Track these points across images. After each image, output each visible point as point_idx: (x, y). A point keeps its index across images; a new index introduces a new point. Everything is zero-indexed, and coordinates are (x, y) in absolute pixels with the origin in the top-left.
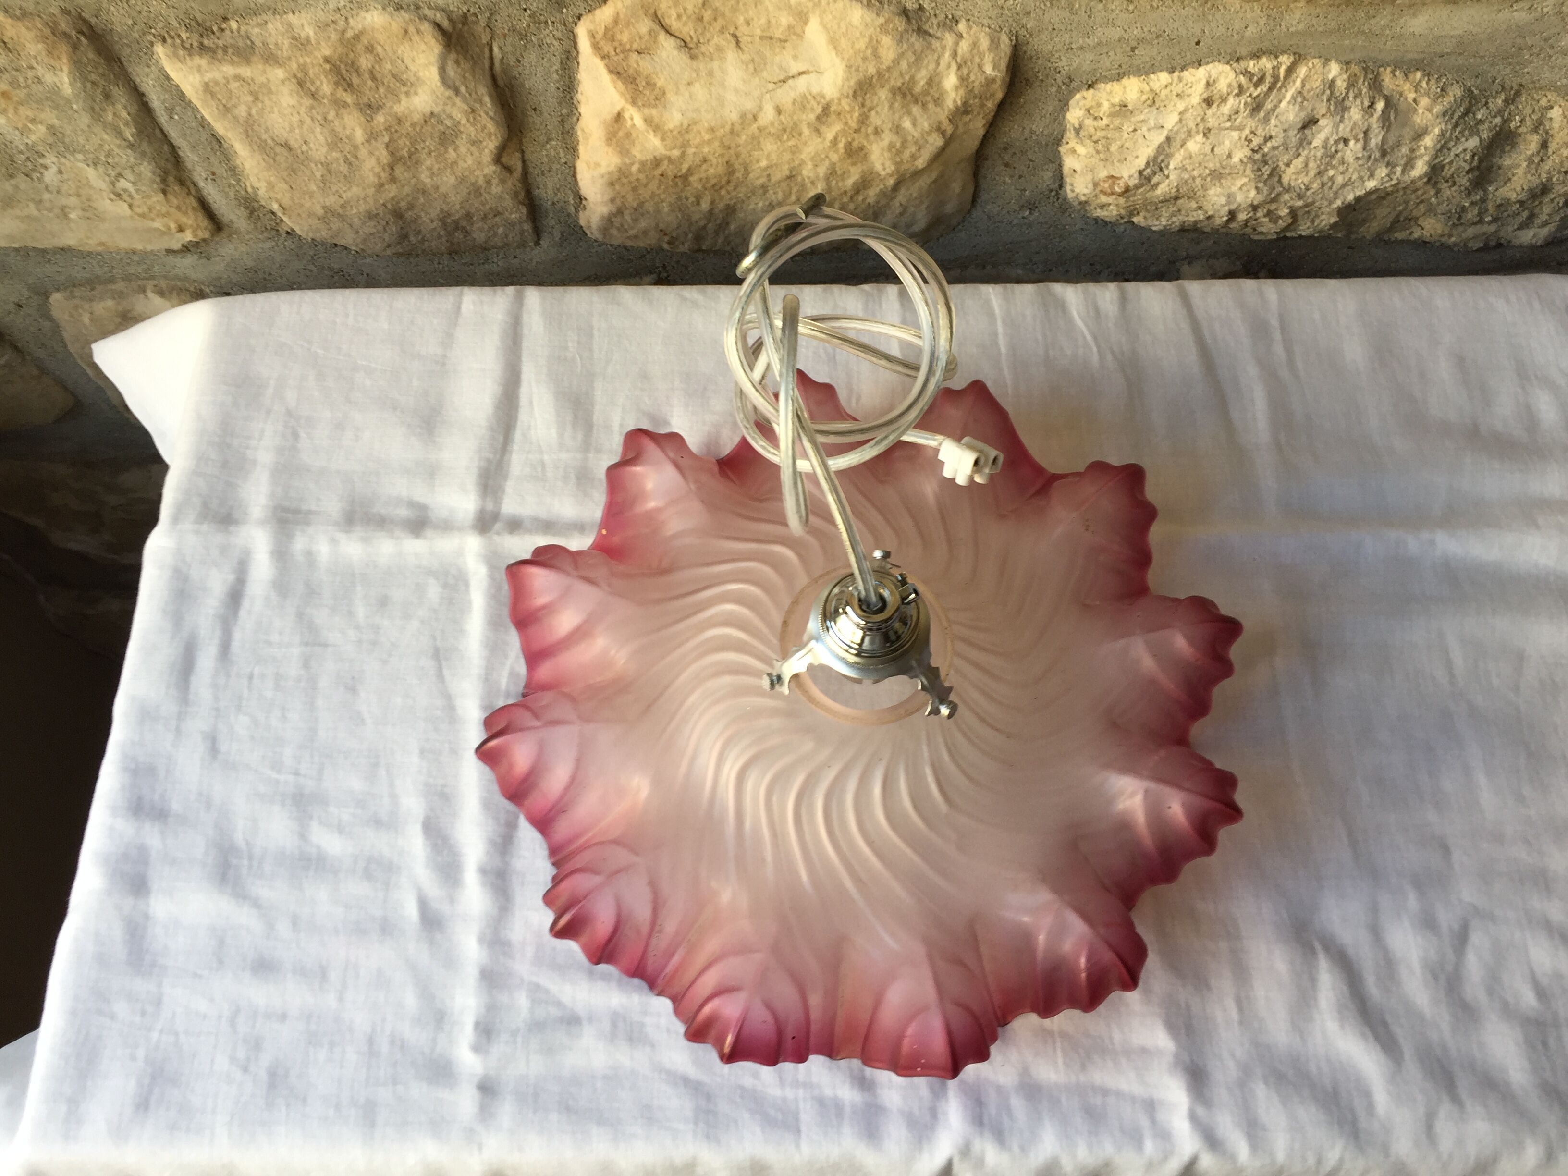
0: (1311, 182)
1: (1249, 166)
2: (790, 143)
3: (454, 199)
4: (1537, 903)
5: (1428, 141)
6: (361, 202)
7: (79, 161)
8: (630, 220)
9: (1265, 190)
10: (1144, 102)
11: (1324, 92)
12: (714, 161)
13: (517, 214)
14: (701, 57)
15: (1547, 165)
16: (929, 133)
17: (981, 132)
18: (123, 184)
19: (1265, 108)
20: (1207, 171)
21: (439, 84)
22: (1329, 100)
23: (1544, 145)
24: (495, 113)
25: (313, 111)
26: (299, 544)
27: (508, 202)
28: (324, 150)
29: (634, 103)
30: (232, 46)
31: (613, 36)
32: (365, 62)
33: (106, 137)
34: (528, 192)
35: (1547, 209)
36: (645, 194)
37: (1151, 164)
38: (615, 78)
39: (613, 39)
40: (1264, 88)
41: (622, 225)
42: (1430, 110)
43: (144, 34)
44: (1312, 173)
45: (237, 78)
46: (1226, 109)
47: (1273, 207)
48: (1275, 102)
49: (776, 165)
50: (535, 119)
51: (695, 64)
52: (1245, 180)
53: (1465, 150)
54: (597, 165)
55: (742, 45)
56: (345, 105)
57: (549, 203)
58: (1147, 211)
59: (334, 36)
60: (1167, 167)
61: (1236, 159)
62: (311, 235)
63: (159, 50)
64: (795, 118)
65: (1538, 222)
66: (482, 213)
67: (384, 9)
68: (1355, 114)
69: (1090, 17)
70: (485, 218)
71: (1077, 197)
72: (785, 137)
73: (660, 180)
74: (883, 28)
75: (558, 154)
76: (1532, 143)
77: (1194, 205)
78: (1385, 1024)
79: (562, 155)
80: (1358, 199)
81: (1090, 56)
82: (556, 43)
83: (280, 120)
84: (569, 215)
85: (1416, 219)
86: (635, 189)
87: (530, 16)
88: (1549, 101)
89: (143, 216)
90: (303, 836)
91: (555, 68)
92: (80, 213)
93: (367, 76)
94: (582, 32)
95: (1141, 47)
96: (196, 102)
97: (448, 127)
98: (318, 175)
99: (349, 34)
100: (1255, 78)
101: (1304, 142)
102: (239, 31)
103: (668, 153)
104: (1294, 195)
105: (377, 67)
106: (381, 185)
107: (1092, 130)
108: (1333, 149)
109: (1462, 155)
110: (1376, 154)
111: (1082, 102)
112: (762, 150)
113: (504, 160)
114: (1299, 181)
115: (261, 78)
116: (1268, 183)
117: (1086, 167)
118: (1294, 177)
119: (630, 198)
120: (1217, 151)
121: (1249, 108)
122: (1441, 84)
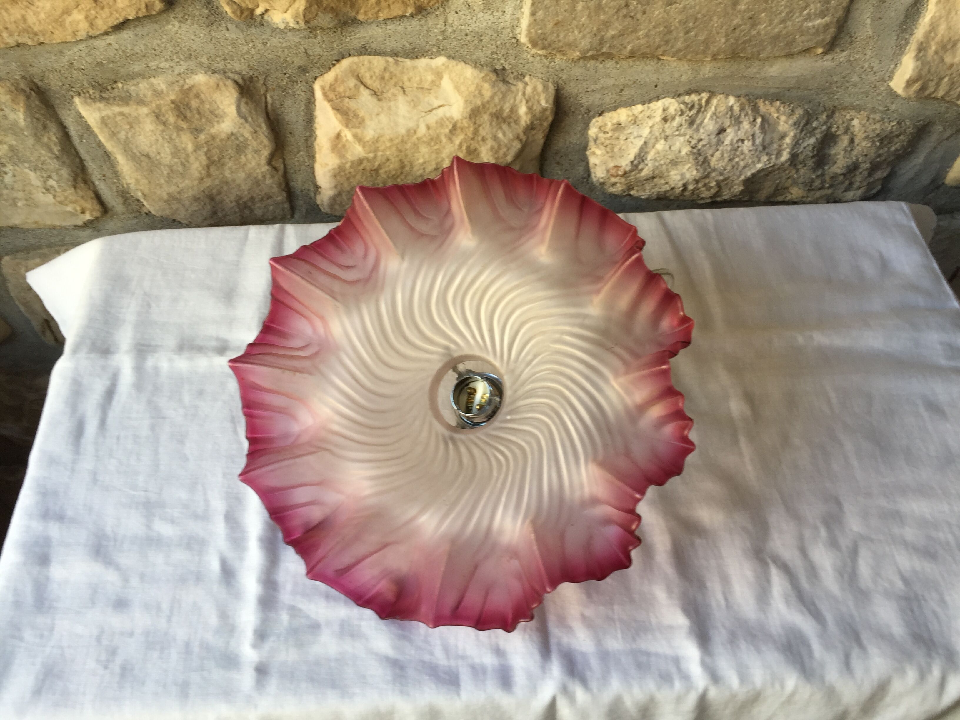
0: (727, 165)
1: (691, 157)
2: (435, 147)
3: (244, 187)
4: (896, 530)
5: (788, 140)
6: (190, 190)
7: (26, 168)
8: (346, 200)
9: (702, 170)
10: (630, 121)
11: (727, 114)
12: (393, 160)
13: (280, 197)
14: (384, 100)
15: (855, 152)
16: (513, 140)
17: (542, 141)
18: (51, 182)
19: (696, 123)
20: (669, 161)
21: (236, 115)
22: (731, 117)
23: (852, 141)
24: (268, 133)
25: (164, 133)
26: (150, 363)
27: (276, 189)
28: (169, 157)
29: (347, 126)
30: (118, 96)
31: (334, 89)
32: (194, 104)
33: (43, 152)
34: (287, 183)
35: (858, 179)
36: (354, 181)
37: (637, 157)
38: (335, 112)
39: (334, 90)
40: (694, 111)
41: (341, 202)
42: (786, 122)
43: (68, 91)
44: (726, 160)
45: (121, 114)
46: (675, 123)
47: (707, 181)
48: (701, 119)
49: (428, 161)
50: (291, 139)
51: (381, 103)
52: (690, 165)
53: (809, 145)
54: (327, 164)
55: (406, 93)
56: (182, 129)
57: (300, 191)
58: (638, 186)
59: (177, 89)
60: (646, 159)
61: (683, 153)
62: (160, 214)
63: (77, 100)
64: (438, 131)
65: (855, 186)
66: (260, 197)
67: (206, 73)
68: (746, 125)
69: (596, 72)
70: (262, 200)
71: (598, 180)
72: (432, 144)
73: (363, 173)
74: (484, 79)
75: (304, 159)
76: (845, 141)
77: (663, 181)
78: (814, 604)
79: (306, 160)
80: (754, 175)
81: (598, 96)
82: (303, 94)
83: (145, 140)
84: (311, 198)
85: (787, 188)
86: (348, 179)
87: (288, 78)
88: (851, 116)
89: (61, 203)
90: (149, 527)
91: (302, 108)
92: (25, 202)
93: (195, 112)
94: (317, 87)
95: (626, 89)
96: (96, 130)
97: (242, 142)
98: (165, 173)
99: (186, 87)
100: (689, 106)
101: (720, 142)
102: (123, 88)
103: (367, 155)
104: (717, 173)
105: (201, 106)
106: (202, 179)
107: (603, 140)
108: (736, 146)
109: (807, 148)
110: (760, 148)
111: (597, 124)
112: (420, 152)
113: (273, 163)
114: (720, 165)
115: (134, 114)
116: (703, 166)
117: (602, 162)
118: (716, 163)
119: (346, 185)
120: (673, 148)
121: (687, 123)
122: (791, 108)
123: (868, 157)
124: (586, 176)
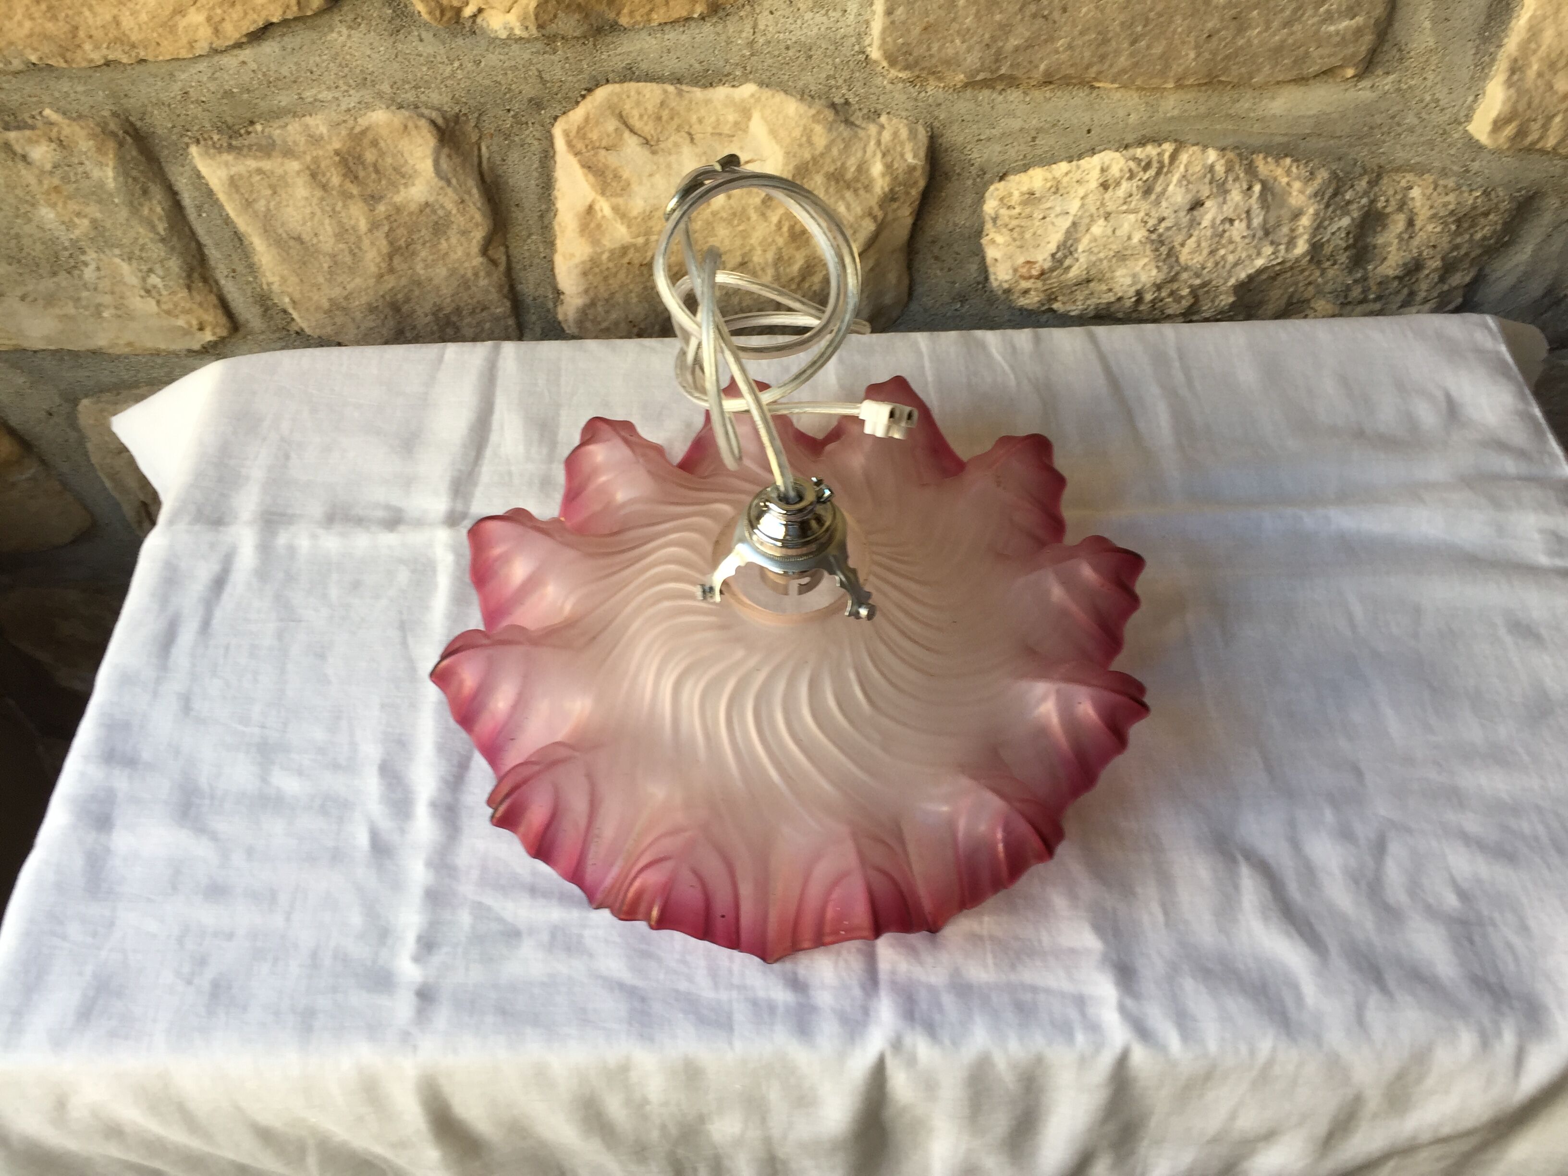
0: (1205, 261)
1: (1148, 246)
2: (741, 228)
3: (445, 291)
4: (1451, 816)
5: (1305, 221)
6: (363, 293)
7: (116, 256)
8: (603, 313)
9: (1165, 268)
10: (1050, 189)
11: (1205, 176)
13: (502, 308)
14: (660, 153)
15: (1415, 242)
16: (862, 217)
17: (909, 221)
18: (154, 280)
19: (1155, 192)
20: (1112, 253)
21: (433, 175)
22: (1211, 183)
23: (1411, 223)
24: (483, 204)
25: (324, 203)
26: (282, 539)
27: (494, 296)
28: (332, 241)
29: (603, 193)
30: (256, 144)
31: (585, 134)
32: (370, 156)
33: (141, 230)
34: (512, 288)
35: (1424, 286)
36: (614, 283)
37: (1062, 248)
38: (586, 171)
39: (584, 137)
40: (1152, 172)
41: (596, 318)
42: (1302, 192)
43: (181, 136)
44: (1205, 252)
45: (259, 171)
46: (1121, 192)
47: (1175, 286)
48: (1163, 186)
50: (517, 214)
51: (655, 158)
52: (1146, 260)
53: (1339, 229)
54: (572, 255)
55: (695, 141)
56: (351, 196)
57: (531, 298)
58: (1064, 295)
59: (344, 133)
60: (1076, 250)
61: (1135, 240)
62: (317, 332)
63: (194, 150)
64: (743, 202)
66: (470, 307)
67: (388, 108)
68: (1236, 195)
69: (993, 108)
70: (473, 313)
71: (1000, 285)
72: (736, 222)
73: (628, 269)
74: (815, 119)
75: (538, 248)
76: (1399, 223)
77: (1104, 287)
78: (1310, 926)
79: (542, 249)
80: (1251, 278)
81: (998, 148)
82: (536, 143)
83: (295, 213)
84: (548, 311)
85: (1308, 301)
86: (606, 279)
87: (513, 117)
88: (1408, 182)
89: (168, 312)
90: (264, 780)
91: (535, 166)
92: (113, 311)
93: (371, 169)
94: (558, 132)
95: (1040, 136)
96: (222, 197)
97: (441, 218)
98: (326, 266)
99: (357, 130)
100: (1143, 164)
101: (1194, 223)
102: (263, 132)
103: (633, 240)
104: (1191, 273)
105: (380, 161)
106: (381, 276)
107: (1007, 219)
108: (1221, 229)
109: (1338, 234)
110: (1260, 233)
111: (996, 193)
112: (716, 236)
113: (490, 252)
114: (1195, 261)
115: (279, 171)
116: (1168, 262)
117: (1005, 255)
118: (1189, 257)
119: (602, 289)
120: (1118, 233)
121: (1141, 191)
122: (1309, 169)
123: (1439, 249)
124: (981, 279)
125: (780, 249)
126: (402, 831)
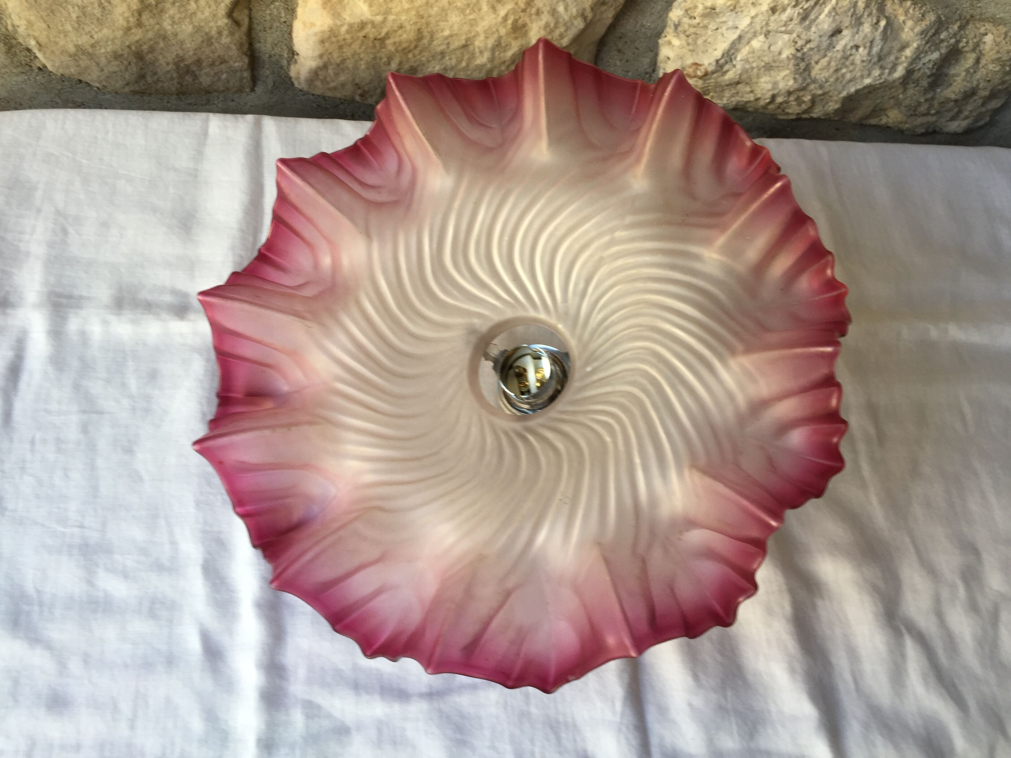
0: (830, 77)
1: (792, 61)
2: (471, 17)
3: (189, 45)
5: (908, 52)
6: (109, 43)
8: (332, 75)
9: (800, 80)
10: (729, 7)
11: (849, 10)
12: (408, 27)
13: (240, 63)
15: (978, 76)
16: (575, 18)
17: (609, 21)
19: (809, 18)
20: (763, 64)
22: (852, 16)
23: (978, 61)
26: (73, 325)
27: (234, 52)
34: (251, 44)
35: (969, 108)
36: (348, 52)
37: (726, 55)
40: (811, 3)
41: (325, 78)
42: (912, 30)
44: (832, 70)
46: (784, 17)
47: (801, 93)
48: (816, 15)
49: (456, 34)
52: (787, 72)
53: (930, 60)
54: (313, 24)
57: (267, 55)
58: (715, 92)
60: (735, 58)
61: (784, 56)
62: (61, 71)
65: (962, 116)
66: (210, 60)
70: (212, 64)
72: (468, 12)
73: (363, 41)
75: (280, 13)
76: (970, 59)
77: (748, 89)
79: (283, 15)
80: (857, 91)
84: (282, 67)
85: (886, 110)
86: (341, 47)
88: (986, 29)
90: (90, 583)
98: (74, 16)
101: (831, 46)
103: (373, 18)
104: (817, 85)
106: (129, 29)
107: (686, 27)
108: (849, 53)
109: (927, 65)
110: (875, 59)
111: (683, 5)
112: (448, 21)
113: (235, 15)
114: (822, 75)
116: (803, 75)
117: (678, 55)
118: (819, 72)
119: (335, 55)
120: (772, 48)
121: (800, 17)
122: (922, 11)
123: (991, 83)
124: (650, 70)
125: (500, 37)
126: (230, 632)
